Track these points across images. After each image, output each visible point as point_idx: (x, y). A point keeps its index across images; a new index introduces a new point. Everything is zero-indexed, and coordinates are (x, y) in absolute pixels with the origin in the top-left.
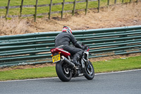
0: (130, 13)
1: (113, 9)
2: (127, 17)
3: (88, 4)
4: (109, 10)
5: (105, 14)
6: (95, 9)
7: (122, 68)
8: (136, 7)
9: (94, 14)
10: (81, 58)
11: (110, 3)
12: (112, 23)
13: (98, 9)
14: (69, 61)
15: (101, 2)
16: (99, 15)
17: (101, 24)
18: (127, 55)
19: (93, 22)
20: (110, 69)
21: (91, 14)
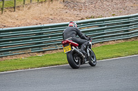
0: (46, 12)
1: (29, 8)
2: (43, 16)
3: (5, 3)
4: (25, 9)
5: (21, 13)
6: (11, 8)
7: (39, 65)
8: (51, 5)
9: (10, 13)
10: (87, 47)
11: (26, 2)
12: (28, 21)
13: (14, 8)
14: (78, 50)
15: (17, 1)
16: (15, 14)
17: (18, 23)
18: (44, 52)
19: (10, 20)
20: (27, 66)
21: (8, 13)
